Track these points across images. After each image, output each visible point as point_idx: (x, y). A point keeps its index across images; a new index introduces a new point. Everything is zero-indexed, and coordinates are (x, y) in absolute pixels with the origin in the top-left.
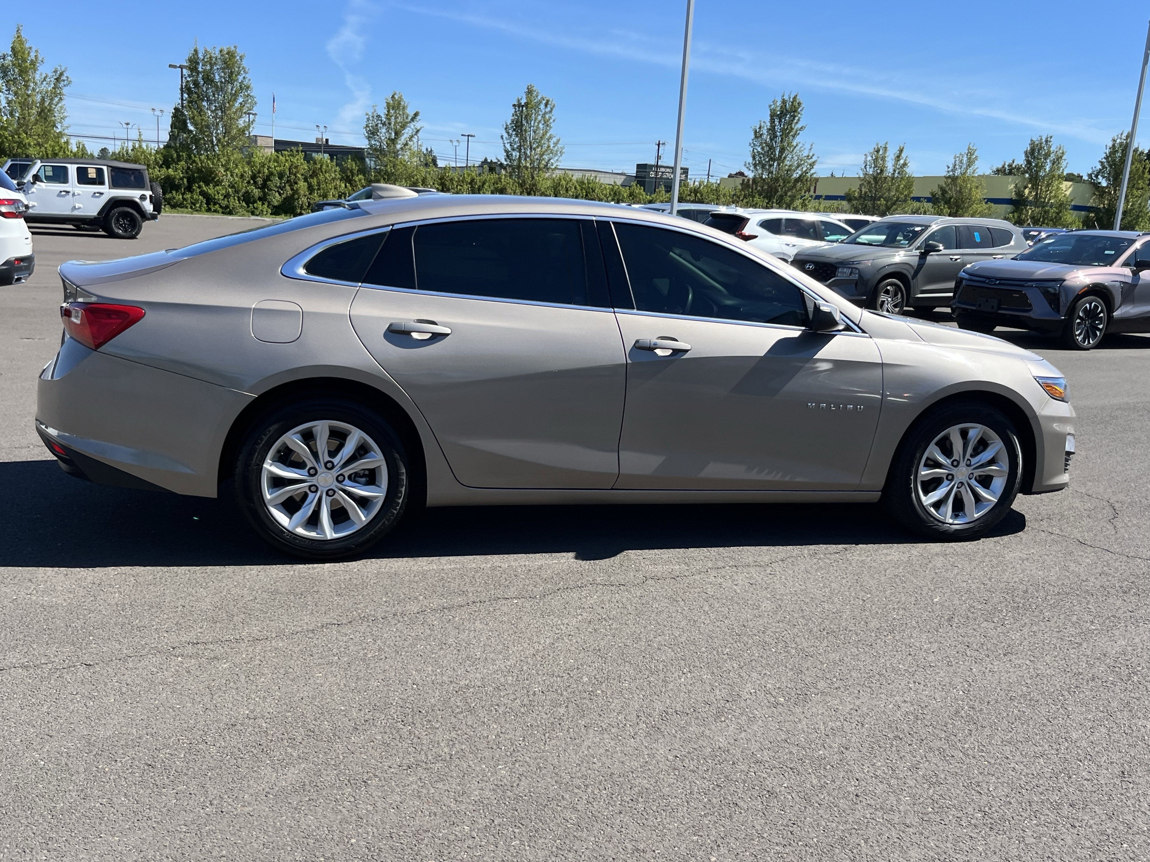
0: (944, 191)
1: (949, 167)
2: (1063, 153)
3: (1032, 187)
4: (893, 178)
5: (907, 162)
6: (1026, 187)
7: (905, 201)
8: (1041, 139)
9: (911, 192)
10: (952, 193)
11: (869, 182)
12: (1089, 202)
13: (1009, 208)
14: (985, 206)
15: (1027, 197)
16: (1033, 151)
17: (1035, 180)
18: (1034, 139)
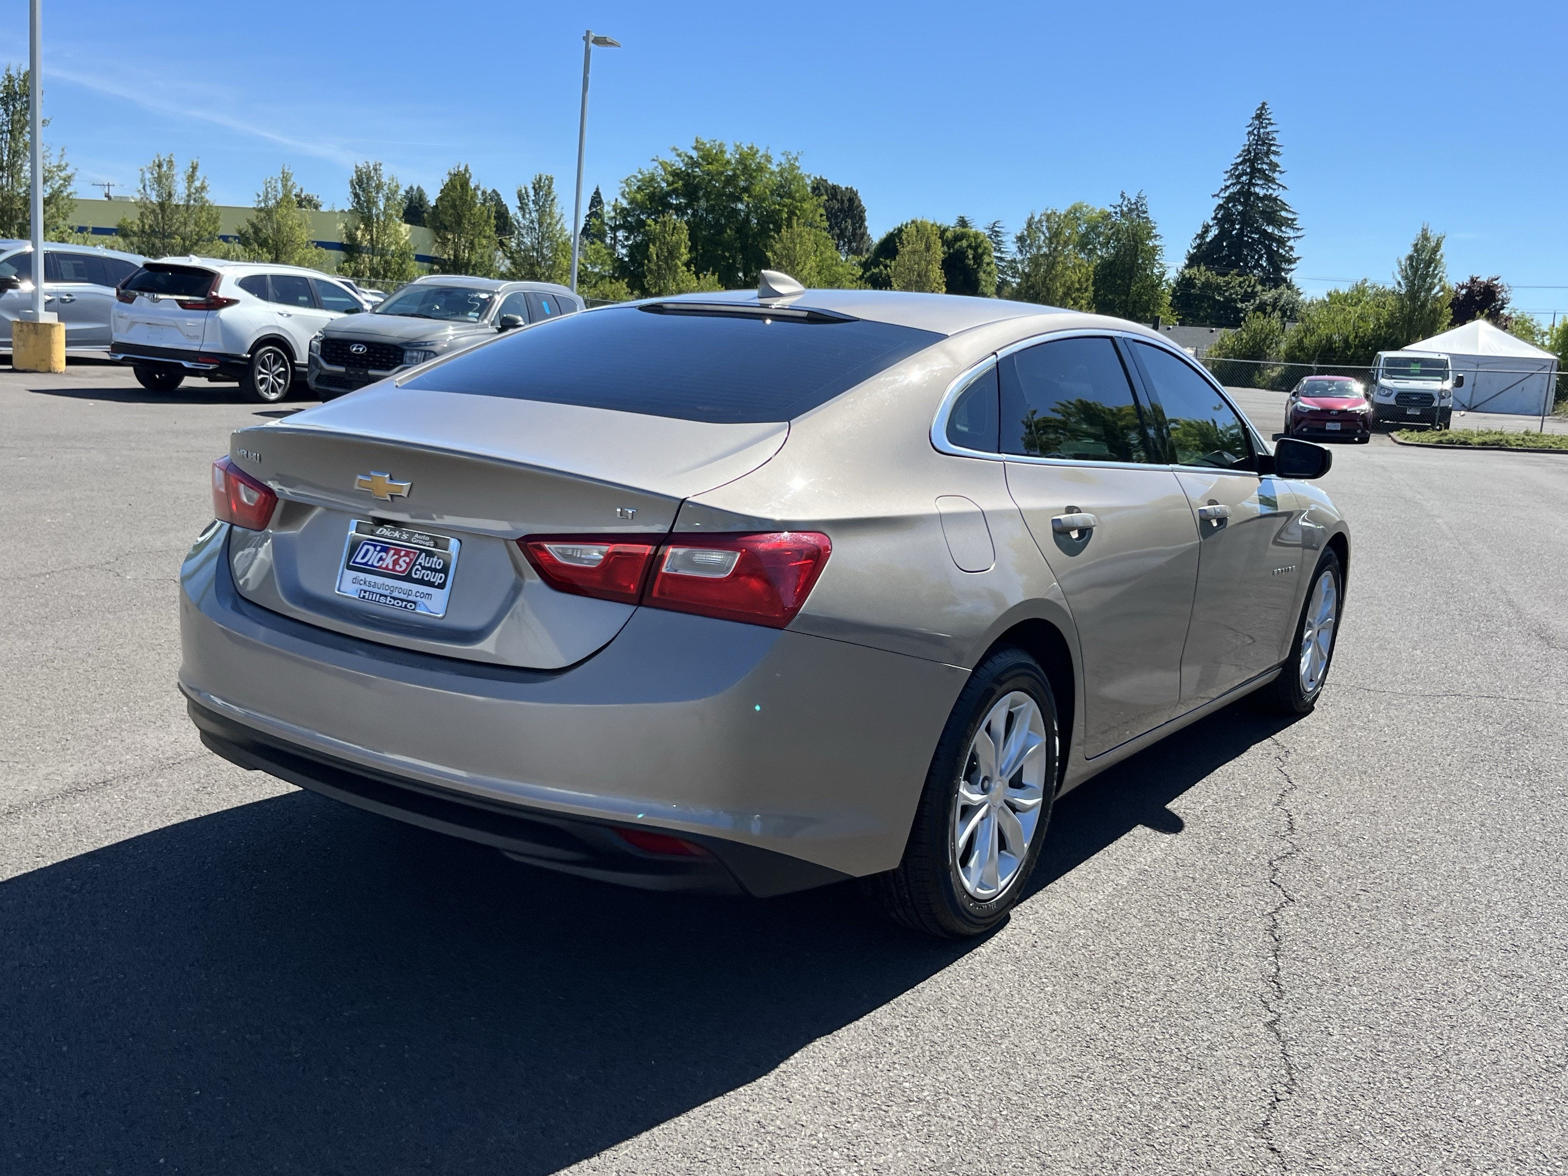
0: (257, 230)
1: (259, 196)
2: (397, 186)
3: (366, 229)
4: (188, 207)
5: (206, 184)
6: (357, 229)
7: (211, 240)
8: (369, 167)
9: (216, 229)
10: (268, 231)
11: (153, 211)
12: (431, 251)
13: (341, 255)
14: (315, 251)
15: (361, 243)
16: (360, 181)
17: (368, 220)
18: (360, 166)
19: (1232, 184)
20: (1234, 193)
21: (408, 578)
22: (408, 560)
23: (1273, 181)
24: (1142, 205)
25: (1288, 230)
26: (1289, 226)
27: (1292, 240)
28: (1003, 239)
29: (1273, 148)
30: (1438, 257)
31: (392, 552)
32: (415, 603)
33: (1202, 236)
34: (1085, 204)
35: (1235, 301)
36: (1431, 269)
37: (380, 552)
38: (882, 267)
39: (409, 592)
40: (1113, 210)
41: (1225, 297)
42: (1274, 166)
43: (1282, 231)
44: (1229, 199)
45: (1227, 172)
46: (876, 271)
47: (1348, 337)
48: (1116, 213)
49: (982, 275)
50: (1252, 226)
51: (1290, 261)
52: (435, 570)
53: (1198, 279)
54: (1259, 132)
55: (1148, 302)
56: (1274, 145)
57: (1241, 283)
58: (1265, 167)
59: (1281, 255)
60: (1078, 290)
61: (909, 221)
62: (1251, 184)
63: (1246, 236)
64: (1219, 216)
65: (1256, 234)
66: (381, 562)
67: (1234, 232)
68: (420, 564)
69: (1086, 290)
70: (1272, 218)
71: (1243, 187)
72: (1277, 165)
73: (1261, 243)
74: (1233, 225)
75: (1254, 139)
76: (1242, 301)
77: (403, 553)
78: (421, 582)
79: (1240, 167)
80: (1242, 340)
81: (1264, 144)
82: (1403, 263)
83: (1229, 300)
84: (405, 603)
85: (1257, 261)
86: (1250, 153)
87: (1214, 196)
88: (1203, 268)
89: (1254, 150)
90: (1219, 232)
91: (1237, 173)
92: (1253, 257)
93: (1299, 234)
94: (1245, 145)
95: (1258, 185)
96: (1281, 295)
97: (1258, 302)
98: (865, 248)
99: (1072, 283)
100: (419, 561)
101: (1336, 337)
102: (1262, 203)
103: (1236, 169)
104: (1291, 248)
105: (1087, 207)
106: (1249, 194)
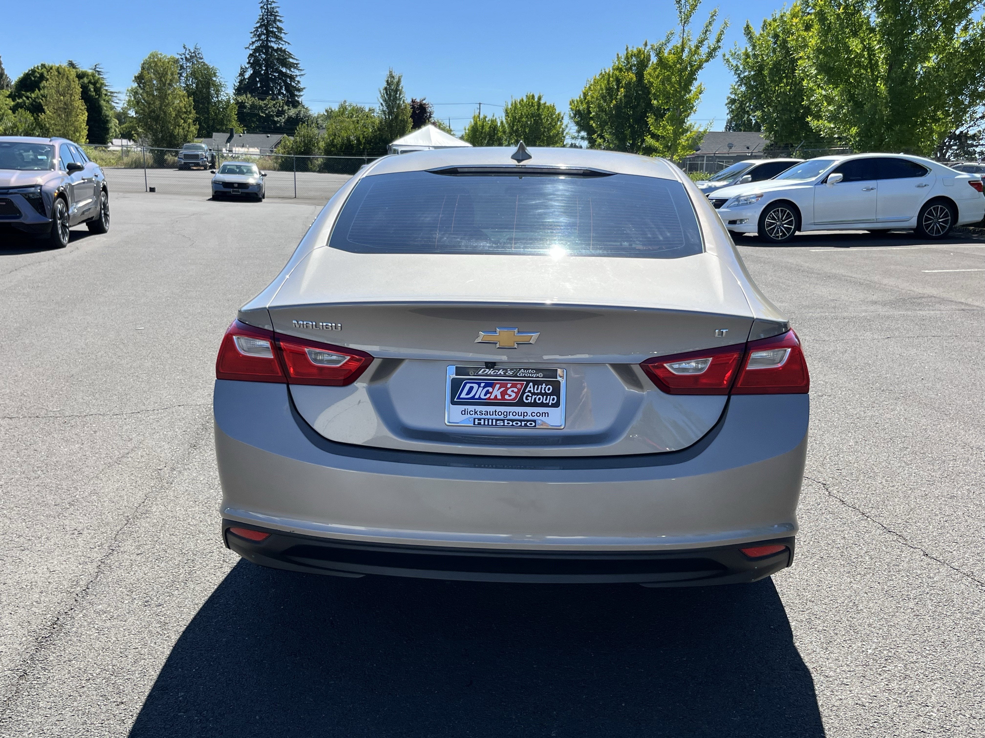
19: (256, 41)
20: (258, 46)
21: (520, 403)
22: (516, 390)
23: (281, 39)
24: (199, 54)
25: (295, 71)
26: (295, 68)
27: (299, 77)
28: (104, 76)
29: (278, 18)
30: (400, 88)
31: (498, 386)
32: (535, 421)
33: (242, 74)
34: (159, 53)
35: (272, 116)
36: (398, 95)
37: (484, 387)
38: (24, 98)
39: (524, 414)
40: (180, 57)
41: (266, 114)
42: (280, 30)
43: (292, 71)
44: (256, 50)
45: (251, 33)
46: (20, 101)
47: (359, 138)
48: (182, 59)
49: (103, 103)
50: (273, 68)
51: (299, 90)
52: (547, 394)
53: (248, 103)
54: (267, 7)
55: (222, 119)
56: (279, 16)
57: (274, 104)
58: (275, 30)
59: (293, 86)
60: (185, 113)
61: (40, 65)
62: (267, 40)
63: (271, 74)
64: (251, 61)
65: (277, 73)
66: (488, 395)
67: (263, 72)
68: (529, 391)
69: (190, 113)
70: (284, 62)
71: (263, 42)
72: (281, 29)
73: (280, 79)
74: (261, 67)
75: (265, 12)
76: (277, 116)
77: (509, 386)
78: (534, 404)
79: (259, 30)
80: (297, 142)
81: (271, 15)
82: (382, 92)
83: (269, 116)
84: (523, 423)
85: (279, 90)
86: (264, 20)
87: (246, 48)
88: (249, 96)
89: (267, 18)
90: (253, 72)
91: (258, 33)
92: (276, 88)
93: (302, 73)
94: (260, 15)
95: (272, 41)
96: (300, 111)
97: (287, 117)
98: (5, 84)
99: (181, 108)
100: (528, 389)
101: (352, 138)
102: (277, 53)
103: (257, 31)
104: (298, 82)
105: (161, 54)
106: (267, 47)
